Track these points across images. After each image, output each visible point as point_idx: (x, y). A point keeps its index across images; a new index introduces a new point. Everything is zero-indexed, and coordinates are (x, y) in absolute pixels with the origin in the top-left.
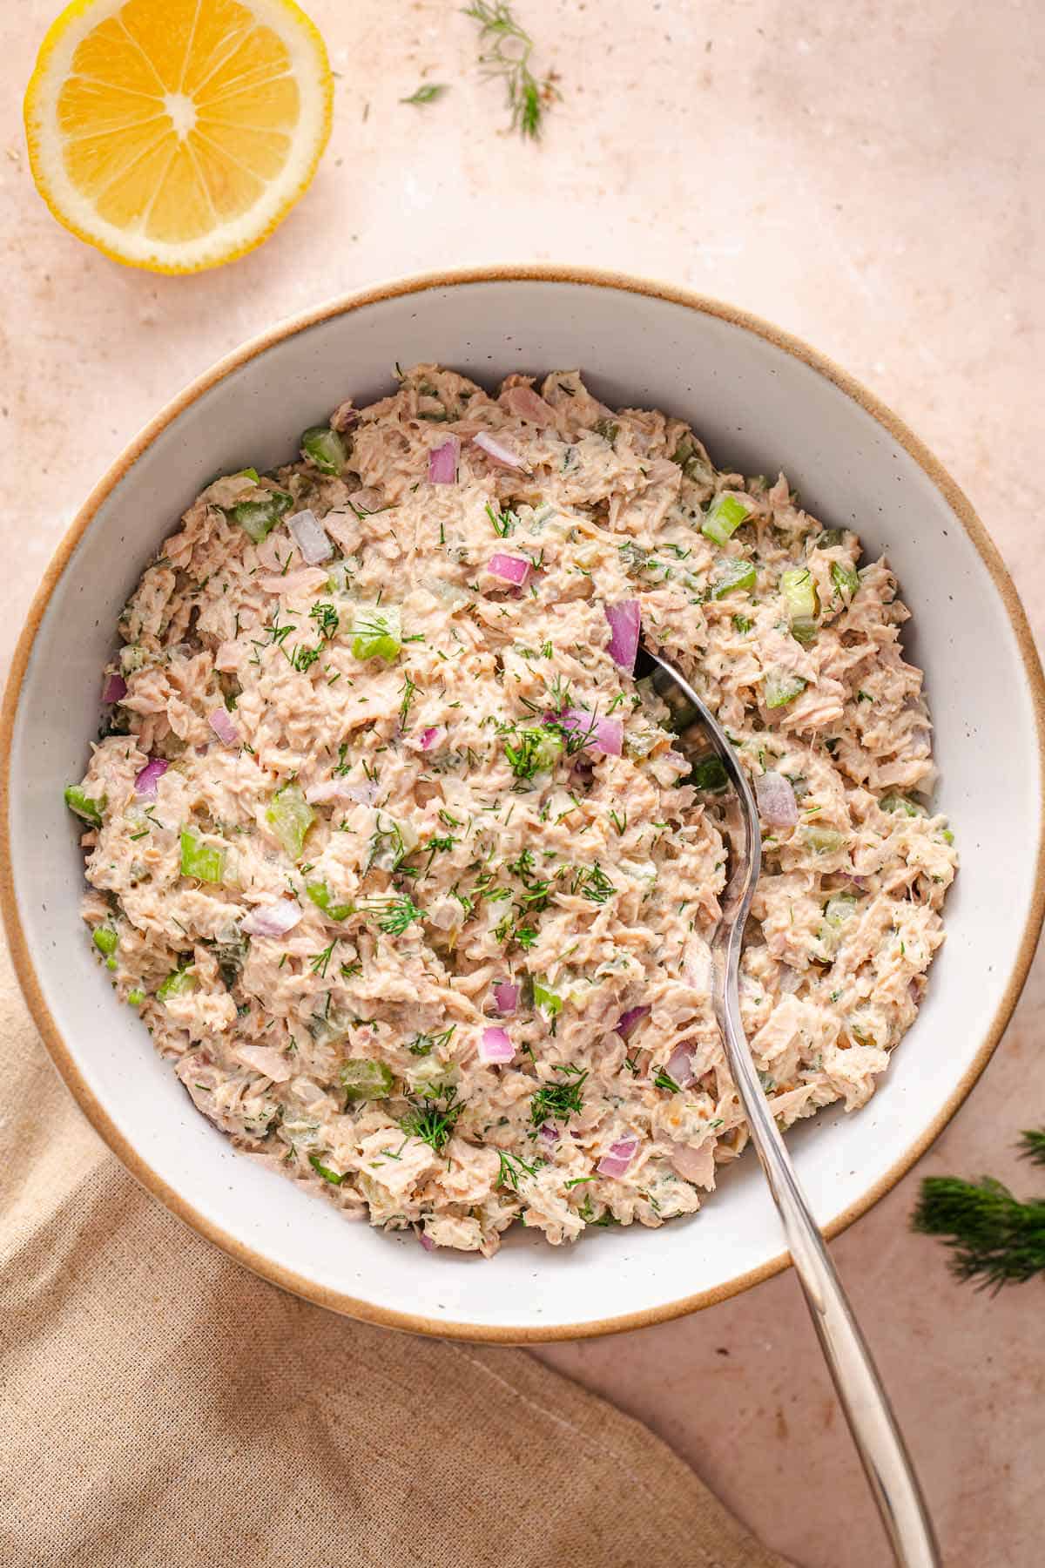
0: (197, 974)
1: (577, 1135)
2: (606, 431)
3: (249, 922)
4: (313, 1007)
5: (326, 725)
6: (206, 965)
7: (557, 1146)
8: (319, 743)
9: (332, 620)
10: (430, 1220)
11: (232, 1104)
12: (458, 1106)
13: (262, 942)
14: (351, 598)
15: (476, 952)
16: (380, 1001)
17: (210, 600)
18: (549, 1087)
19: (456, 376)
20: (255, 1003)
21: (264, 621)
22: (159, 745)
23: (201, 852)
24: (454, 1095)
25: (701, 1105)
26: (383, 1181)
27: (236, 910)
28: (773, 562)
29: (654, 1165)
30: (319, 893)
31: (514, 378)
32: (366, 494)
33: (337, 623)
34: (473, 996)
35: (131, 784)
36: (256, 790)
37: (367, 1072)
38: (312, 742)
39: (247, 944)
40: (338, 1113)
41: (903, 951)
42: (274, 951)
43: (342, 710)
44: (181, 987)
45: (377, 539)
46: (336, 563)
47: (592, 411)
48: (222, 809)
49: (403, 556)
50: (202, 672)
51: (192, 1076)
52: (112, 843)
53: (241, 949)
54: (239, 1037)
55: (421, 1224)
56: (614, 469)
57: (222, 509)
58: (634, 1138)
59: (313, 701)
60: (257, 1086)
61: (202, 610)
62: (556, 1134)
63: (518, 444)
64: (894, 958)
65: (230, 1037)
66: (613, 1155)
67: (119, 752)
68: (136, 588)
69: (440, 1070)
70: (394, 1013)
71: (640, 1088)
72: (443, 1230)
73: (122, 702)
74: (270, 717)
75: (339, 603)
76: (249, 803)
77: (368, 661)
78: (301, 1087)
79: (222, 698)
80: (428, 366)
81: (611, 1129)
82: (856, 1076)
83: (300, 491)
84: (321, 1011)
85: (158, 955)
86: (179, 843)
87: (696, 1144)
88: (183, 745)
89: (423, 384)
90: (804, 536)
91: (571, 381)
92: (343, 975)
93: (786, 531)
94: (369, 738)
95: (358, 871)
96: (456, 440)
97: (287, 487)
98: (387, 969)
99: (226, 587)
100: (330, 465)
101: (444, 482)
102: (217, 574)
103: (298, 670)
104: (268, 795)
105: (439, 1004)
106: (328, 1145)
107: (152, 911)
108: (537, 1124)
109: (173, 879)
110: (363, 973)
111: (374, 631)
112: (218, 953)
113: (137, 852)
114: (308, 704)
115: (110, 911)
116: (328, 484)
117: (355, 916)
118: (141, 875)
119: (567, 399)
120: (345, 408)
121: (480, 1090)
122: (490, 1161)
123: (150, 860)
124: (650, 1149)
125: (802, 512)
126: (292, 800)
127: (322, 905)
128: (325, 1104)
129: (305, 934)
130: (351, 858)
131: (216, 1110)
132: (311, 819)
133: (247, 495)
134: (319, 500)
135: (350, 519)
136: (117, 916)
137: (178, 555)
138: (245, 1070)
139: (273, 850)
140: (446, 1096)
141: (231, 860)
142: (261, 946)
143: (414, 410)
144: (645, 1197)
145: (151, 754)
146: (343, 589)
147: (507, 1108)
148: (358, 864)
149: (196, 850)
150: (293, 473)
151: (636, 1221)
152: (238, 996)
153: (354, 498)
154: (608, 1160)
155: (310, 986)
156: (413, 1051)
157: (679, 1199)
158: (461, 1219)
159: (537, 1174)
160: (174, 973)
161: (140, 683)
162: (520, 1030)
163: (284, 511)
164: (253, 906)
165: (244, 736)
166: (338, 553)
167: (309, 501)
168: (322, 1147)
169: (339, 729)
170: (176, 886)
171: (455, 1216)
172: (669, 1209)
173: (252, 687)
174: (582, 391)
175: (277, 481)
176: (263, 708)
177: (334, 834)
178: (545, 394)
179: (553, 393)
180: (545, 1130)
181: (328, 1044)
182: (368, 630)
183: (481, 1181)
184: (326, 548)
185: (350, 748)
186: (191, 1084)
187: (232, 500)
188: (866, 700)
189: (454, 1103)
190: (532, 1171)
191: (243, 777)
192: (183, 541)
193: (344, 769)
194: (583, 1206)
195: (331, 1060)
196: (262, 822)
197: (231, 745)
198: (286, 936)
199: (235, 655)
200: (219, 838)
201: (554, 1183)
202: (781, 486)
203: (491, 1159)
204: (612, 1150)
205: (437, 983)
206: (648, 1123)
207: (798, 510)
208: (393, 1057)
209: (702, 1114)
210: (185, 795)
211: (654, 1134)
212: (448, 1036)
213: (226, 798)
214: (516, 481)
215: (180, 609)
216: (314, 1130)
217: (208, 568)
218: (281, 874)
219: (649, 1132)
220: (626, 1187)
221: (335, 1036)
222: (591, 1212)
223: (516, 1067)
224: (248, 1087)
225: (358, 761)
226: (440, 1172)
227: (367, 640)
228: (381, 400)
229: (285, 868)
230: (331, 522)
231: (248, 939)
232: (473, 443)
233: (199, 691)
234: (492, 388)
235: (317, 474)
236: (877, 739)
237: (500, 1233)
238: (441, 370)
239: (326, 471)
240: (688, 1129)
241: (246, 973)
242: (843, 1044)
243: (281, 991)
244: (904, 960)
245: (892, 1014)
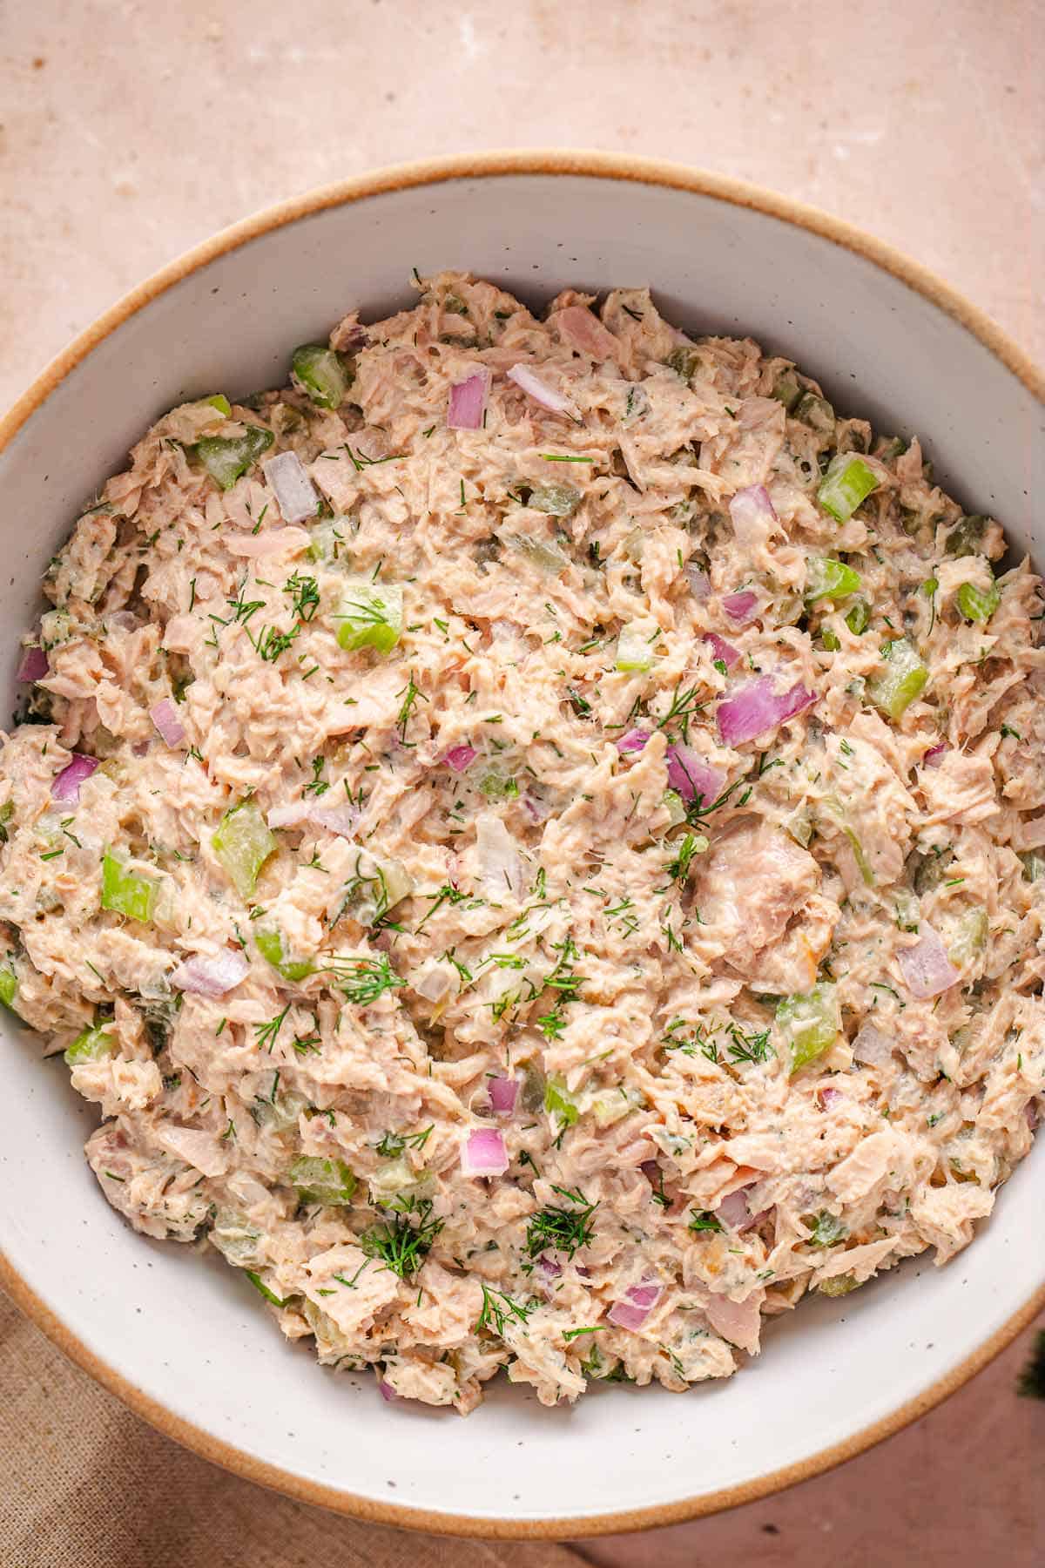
0: (116, 1033)
1: (586, 1272)
2: (683, 366)
3: (182, 975)
4: (256, 1089)
5: (296, 731)
6: (128, 1024)
7: (557, 1284)
8: (287, 754)
9: (313, 598)
10: (394, 1364)
11: (151, 1200)
12: (435, 1223)
13: (196, 1000)
14: (337, 569)
15: (466, 1033)
16: (342, 1087)
17: (160, 557)
18: (551, 1212)
19: (492, 288)
20: (187, 1076)
21: (228, 591)
22: (87, 739)
23: (127, 881)
24: (430, 1210)
25: (748, 1250)
26: (332, 1313)
27: (166, 958)
28: (895, 552)
29: (682, 1316)
30: (271, 946)
31: (567, 296)
32: (368, 435)
33: (317, 601)
34: (461, 1089)
35: (46, 788)
36: (201, 808)
37: (322, 1173)
38: (279, 749)
39: (179, 1003)
40: (286, 1219)
41: (1019, 1065)
42: (212, 1014)
43: (319, 714)
44: (95, 1050)
45: (377, 496)
46: (325, 522)
47: (663, 340)
48: (159, 828)
49: (412, 520)
50: (145, 650)
51: (102, 1162)
52: (16, 864)
53: (172, 1008)
54: (166, 1115)
55: (382, 1366)
56: (691, 409)
57: (180, 444)
58: (656, 1282)
59: (281, 700)
60: (184, 1179)
61: (151, 571)
62: (558, 1268)
63: (566, 382)
64: (1008, 1072)
65: (153, 1115)
66: (629, 1301)
67: (34, 746)
68: (68, 537)
69: (410, 1180)
70: (358, 1102)
71: (671, 1225)
72: (406, 1377)
73: (40, 683)
74: (226, 716)
75: (324, 577)
76: (191, 822)
77: (356, 652)
78: (239, 1185)
79: (169, 685)
80: (455, 274)
81: (628, 1267)
82: (951, 1224)
83: (284, 426)
84: (266, 1093)
85: (68, 1005)
86: (101, 868)
87: (738, 1297)
88: (117, 741)
89: (450, 297)
90: (937, 519)
91: (639, 301)
92: (296, 1051)
93: (915, 512)
94: (356, 752)
95: (324, 919)
96: (486, 373)
97: (267, 420)
98: (350, 1047)
99: (181, 544)
100: (323, 396)
101: (468, 426)
102: (171, 526)
103: (265, 658)
104: (217, 814)
105: (414, 1096)
106: (269, 1259)
107: (60, 953)
108: (534, 1253)
109: (90, 913)
110: (322, 1050)
111: (368, 615)
112: (144, 1009)
113: (49, 875)
114: (274, 702)
115: (9, 946)
116: (322, 418)
117: (315, 977)
118: (49, 905)
119: (633, 324)
120: (349, 323)
121: (463, 1206)
122: (472, 1295)
123: (60, 885)
124: (679, 1297)
125: (937, 489)
126: (246, 824)
127: (273, 960)
128: (270, 1207)
129: (251, 997)
130: (318, 904)
131: (128, 1206)
132: (270, 848)
133: (213, 429)
134: (308, 438)
135: (345, 466)
136: (18, 955)
137: (121, 501)
138: (170, 1158)
139: (217, 887)
140: (420, 1211)
141: (164, 894)
142: (197, 1007)
143: (435, 331)
144: (666, 1355)
145: (77, 750)
146: (330, 558)
147: (496, 1231)
148: (325, 911)
149: (121, 878)
150: (276, 402)
151: (655, 1379)
152: (164, 1065)
153: (353, 439)
154: (621, 1306)
155: (252, 1062)
156: (381, 1151)
157: (709, 1361)
158: (432, 1366)
159: (528, 1318)
160: (88, 1030)
161: (64, 659)
162: (520, 1136)
163: (260, 452)
164: (188, 955)
165: (191, 739)
166: (326, 510)
167: (295, 439)
168: (262, 1262)
169: (313, 735)
170: (96, 920)
171: (423, 1361)
172: (698, 1372)
173: (206, 676)
174: (652, 315)
175: (256, 411)
176: (218, 703)
177: (300, 869)
178: (605, 318)
179: (614, 316)
180: (543, 1261)
181: (275, 1134)
182: (360, 613)
183: (459, 1321)
184: (311, 504)
185: (328, 761)
186: (101, 1171)
187: (194, 434)
188: (1011, 736)
189: (430, 1220)
190: (523, 1314)
191: (186, 789)
192: (130, 482)
193: (319, 787)
194: (588, 1359)
195: (279, 1154)
196: (206, 849)
197: (177, 747)
198: (227, 995)
199: (187, 631)
200: (149, 866)
201: (550, 1331)
202: (913, 455)
203: (473, 1294)
204: (628, 1294)
205: (414, 1070)
206: (679, 1266)
207: (932, 485)
208: (354, 1156)
209: (750, 1262)
210: (113, 805)
211: (687, 1279)
212: (424, 1138)
213: (165, 815)
214: (561, 428)
215: (123, 568)
216: (253, 1240)
217: (160, 518)
218: (225, 916)
219: (679, 1277)
220: (643, 1340)
221: (282, 1126)
222: (597, 1366)
223: (512, 1179)
224: (172, 1179)
225: (339, 779)
226: (407, 1305)
227: (359, 628)
228: (394, 314)
229: (232, 909)
230: (322, 471)
231: (180, 994)
232: (508, 379)
233: (141, 674)
234: (539, 306)
235: (309, 405)
236: (1023, 789)
237: (481, 1382)
238: (474, 281)
239: (318, 401)
240: (730, 1279)
241: (176, 1037)
242: (937, 1182)
243: (218, 1065)
244: (1020, 1077)
245: (1001, 1143)
